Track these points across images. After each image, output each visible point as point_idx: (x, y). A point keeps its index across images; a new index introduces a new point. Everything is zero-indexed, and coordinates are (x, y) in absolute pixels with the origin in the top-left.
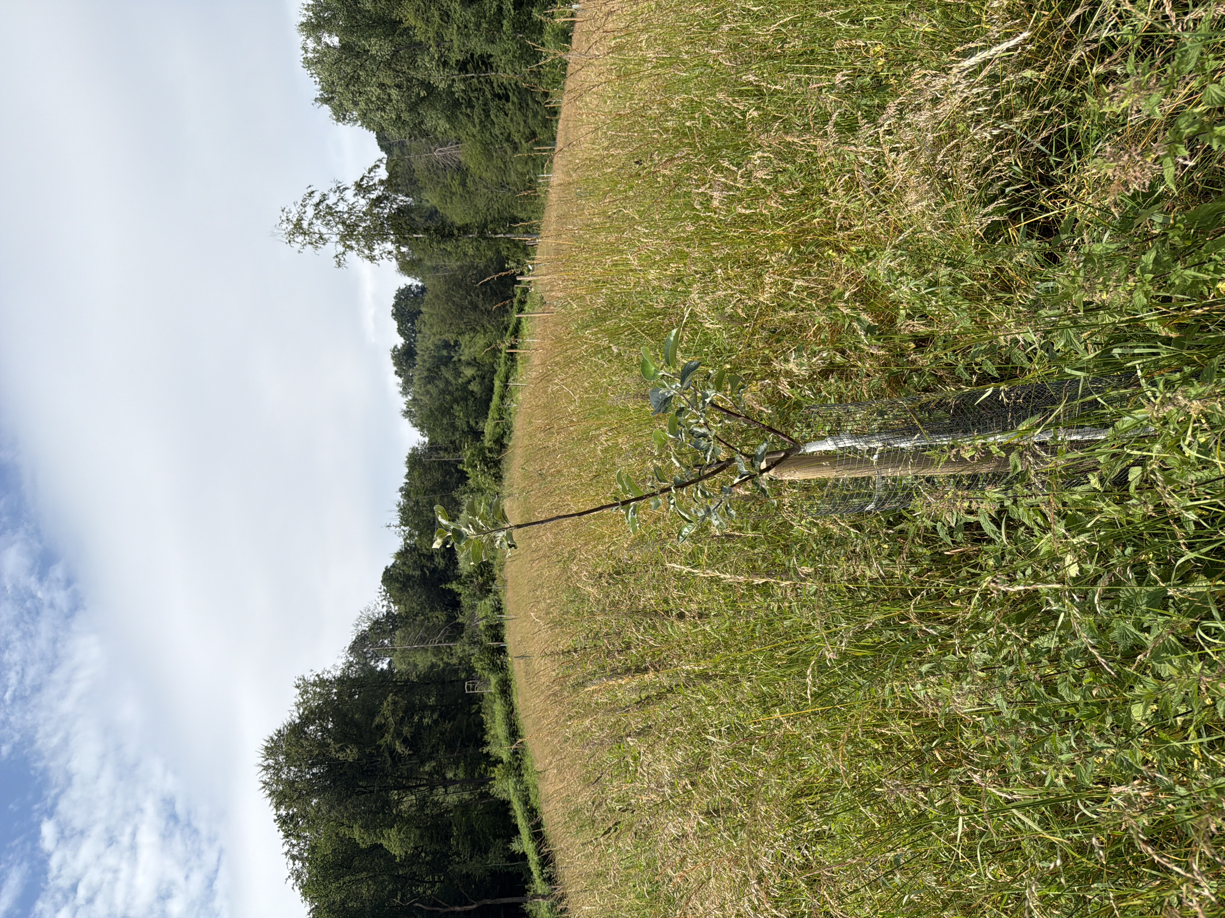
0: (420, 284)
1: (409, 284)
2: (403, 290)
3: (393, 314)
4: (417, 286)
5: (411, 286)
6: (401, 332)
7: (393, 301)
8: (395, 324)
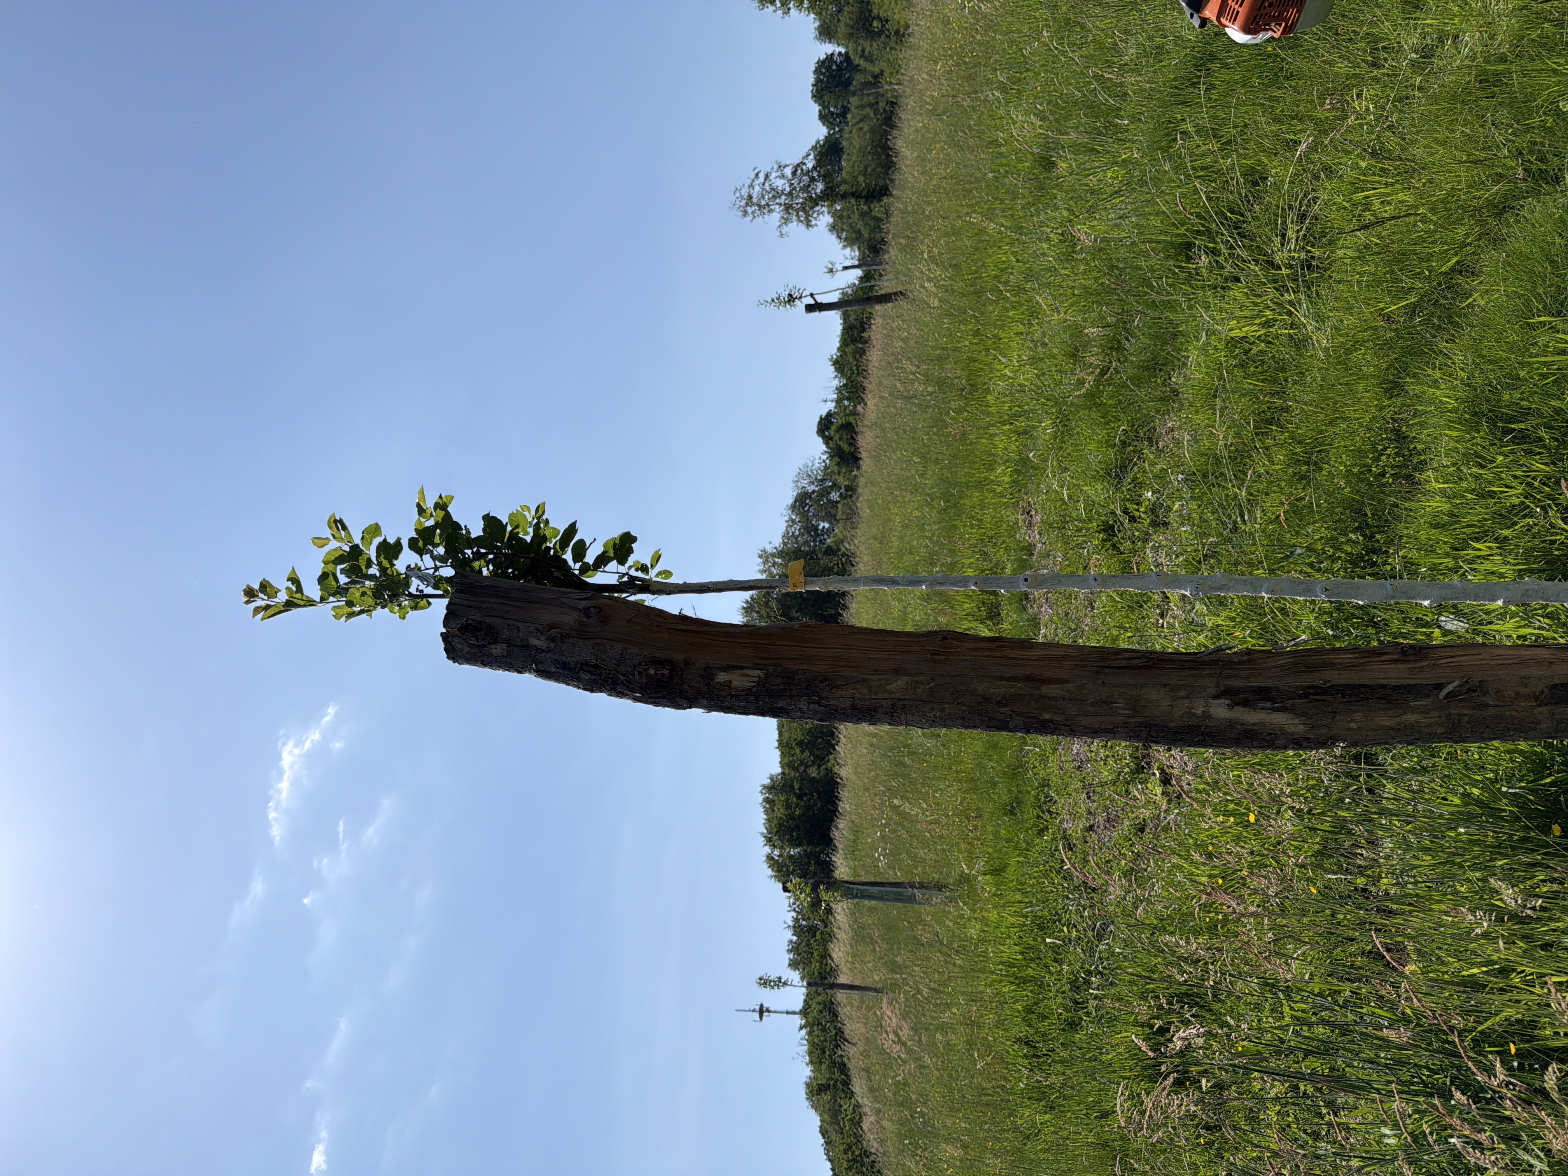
0: (843, 51)
1: (829, 53)
2: (823, 62)
3: (814, 96)
4: (840, 53)
5: (832, 54)
6: (823, 117)
7: (811, 79)
8: (816, 108)
